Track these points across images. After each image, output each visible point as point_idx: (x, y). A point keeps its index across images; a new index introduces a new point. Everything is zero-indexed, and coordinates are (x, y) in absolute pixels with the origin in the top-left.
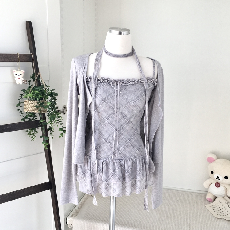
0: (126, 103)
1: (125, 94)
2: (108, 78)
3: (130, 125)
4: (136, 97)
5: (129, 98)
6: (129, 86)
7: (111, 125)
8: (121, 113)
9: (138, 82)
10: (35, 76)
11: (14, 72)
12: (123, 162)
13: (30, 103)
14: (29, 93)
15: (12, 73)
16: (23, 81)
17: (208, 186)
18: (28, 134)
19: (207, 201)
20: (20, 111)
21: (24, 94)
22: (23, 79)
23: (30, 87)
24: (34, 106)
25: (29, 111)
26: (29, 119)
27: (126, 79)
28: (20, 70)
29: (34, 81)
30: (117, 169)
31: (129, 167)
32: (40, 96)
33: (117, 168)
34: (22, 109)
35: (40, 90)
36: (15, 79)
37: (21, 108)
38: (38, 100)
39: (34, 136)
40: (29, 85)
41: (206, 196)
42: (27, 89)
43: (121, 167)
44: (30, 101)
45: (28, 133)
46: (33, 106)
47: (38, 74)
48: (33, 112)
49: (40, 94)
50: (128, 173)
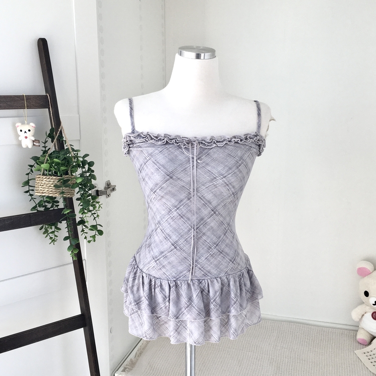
0: (209, 179)
1: (207, 164)
2: (178, 136)
3: (217, 218)
4: (227, 168)
5: (214, 171)
6: (215, 150)
7: (184, 219)
8: (200, 198)
9: (229, 141)
10: (54, 133)
11: (18, 126)
12: (205, 284)
13: (45, 180)
14: (43, 163)
15: (15, 128)
16: (33, 141)
17: (360, 317)
18: (44, 233)
19: (359, 343)
20: (28, 194)
21: (36, 165)
22: (33, 139)
23: (45, 152)
24: (53, 185)
25: (44, 194)
26: (45, 206)
27: (209, 138)
28: (28, 124)
29: (52, 142)
30: (194, 296)
31: (216, 292)
32: (63, 168)
33: (195, 294)
34: (33, 190)
35: (62, 157)
36: (20, 139)
37: (31, 188)
38: (59, 174)
39: (53, 236)
40: (44, 149)
41: (356, 334)
42: (41, 156)
43: (202, 292)
44: (44, 177)
45: (43, 230)
46: (50, 186)
47: (60, 130)
48: (50, 195)
49: (63, 165)
50: (214, 303)
